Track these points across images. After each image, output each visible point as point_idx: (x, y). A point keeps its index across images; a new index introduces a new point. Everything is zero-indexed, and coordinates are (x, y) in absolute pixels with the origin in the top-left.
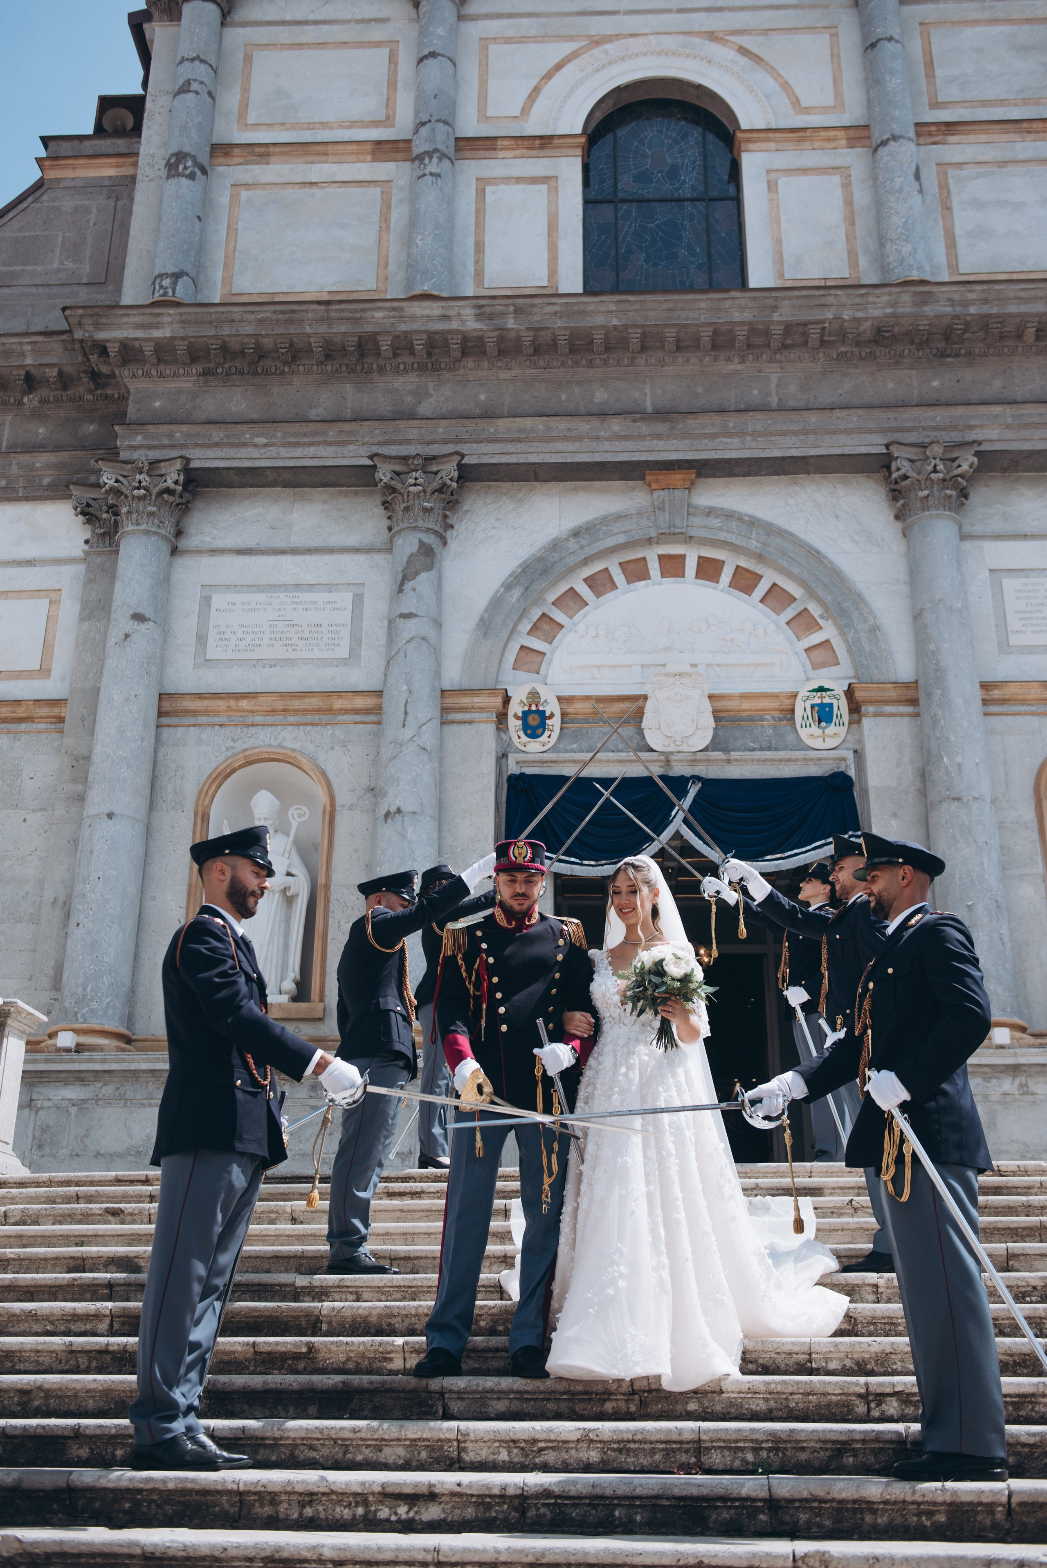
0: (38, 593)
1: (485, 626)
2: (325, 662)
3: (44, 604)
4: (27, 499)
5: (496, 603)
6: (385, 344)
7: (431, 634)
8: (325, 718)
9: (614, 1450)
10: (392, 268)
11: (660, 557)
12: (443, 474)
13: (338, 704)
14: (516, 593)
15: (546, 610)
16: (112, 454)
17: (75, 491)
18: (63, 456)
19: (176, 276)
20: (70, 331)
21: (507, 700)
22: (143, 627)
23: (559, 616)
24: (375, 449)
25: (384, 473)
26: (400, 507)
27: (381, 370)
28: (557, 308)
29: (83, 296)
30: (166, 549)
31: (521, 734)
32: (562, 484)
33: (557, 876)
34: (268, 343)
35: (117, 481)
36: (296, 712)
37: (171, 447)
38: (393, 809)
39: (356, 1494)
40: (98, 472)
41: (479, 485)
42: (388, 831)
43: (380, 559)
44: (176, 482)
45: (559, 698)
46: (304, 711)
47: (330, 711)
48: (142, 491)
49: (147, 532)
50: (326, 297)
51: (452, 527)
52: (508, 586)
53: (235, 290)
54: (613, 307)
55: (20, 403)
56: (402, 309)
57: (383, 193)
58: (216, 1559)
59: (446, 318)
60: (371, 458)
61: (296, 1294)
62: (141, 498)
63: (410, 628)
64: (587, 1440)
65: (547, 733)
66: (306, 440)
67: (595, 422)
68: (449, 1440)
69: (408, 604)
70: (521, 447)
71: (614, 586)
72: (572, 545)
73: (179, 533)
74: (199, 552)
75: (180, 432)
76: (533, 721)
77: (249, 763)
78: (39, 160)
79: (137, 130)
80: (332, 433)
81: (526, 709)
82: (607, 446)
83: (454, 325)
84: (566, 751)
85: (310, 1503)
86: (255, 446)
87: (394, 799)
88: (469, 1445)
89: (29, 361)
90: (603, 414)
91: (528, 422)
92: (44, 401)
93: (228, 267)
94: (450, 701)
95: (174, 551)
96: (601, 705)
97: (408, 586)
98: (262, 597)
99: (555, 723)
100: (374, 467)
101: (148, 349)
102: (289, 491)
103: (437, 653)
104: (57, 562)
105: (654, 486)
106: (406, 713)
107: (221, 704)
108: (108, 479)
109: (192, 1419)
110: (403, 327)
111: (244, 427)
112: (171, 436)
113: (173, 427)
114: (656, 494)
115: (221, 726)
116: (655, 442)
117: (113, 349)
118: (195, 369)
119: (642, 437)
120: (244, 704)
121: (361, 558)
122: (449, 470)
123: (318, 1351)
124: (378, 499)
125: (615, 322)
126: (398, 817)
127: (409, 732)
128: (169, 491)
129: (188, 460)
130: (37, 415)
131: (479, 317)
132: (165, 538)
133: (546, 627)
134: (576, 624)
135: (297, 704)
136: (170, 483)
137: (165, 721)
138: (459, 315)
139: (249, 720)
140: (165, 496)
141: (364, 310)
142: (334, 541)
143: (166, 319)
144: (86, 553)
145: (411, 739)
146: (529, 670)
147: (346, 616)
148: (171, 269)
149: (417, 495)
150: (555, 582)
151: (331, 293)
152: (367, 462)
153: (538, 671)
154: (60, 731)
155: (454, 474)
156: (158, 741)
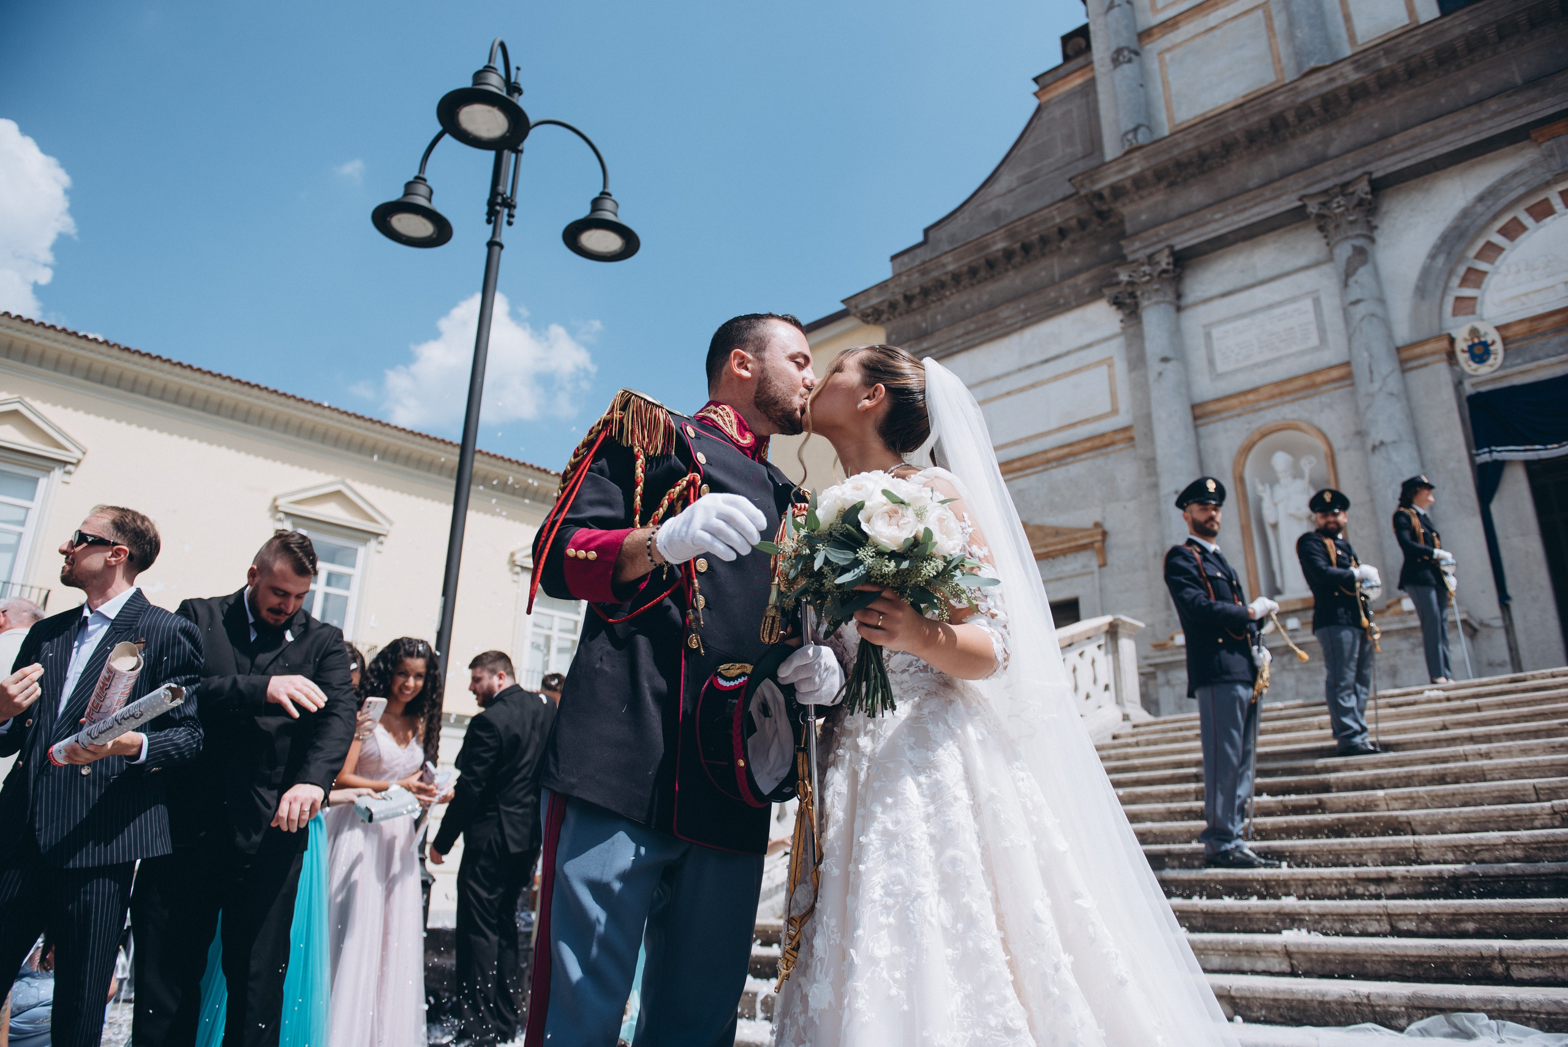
0: (1099, 363)
1: (1421, 291)
2: (1303, 353)
3: (1104, 369)
4: (1079, 305)
5: (1426, 272)
6: (1291, 117)
7: (1378, 310)
8: (1311, 391)
9: (1533, 849)
10: (1284, 61)
11: (1562, 193)
12: (1358, 192)
13: (1319, 379)
14: (1441, 260)
15: (1470, 264)
16: (1121, 260)
17: (1106, 291)
18: (1094, 272)
19: (1135, 130)
20: (1077, 193)
21: (1452, 341)
22: (1169, 366)
23: (1482, 266)
24: (1302, 192)
25: (1313, 208)
26: (1331, 227)
27: (1293, 136)
28: (1418, 38)
29: (1082, 166)
30: (1172, 309)
31: (1471, 363)
32: (1459, 166)
33: (1528, 465)
34: (1206, 149)
35: (1130, 276)
36: (1289, 393)
37: (1159, 242)
38: (1377, 443)
39: (1338, 880)
40: (1116, 275)
41: (1389, 190)
42: (1377, 459)
43: (1326, 268)
44: (1168, 264)
45: (1498, 328)
46: (1295, 391)
47: (1314, 385)
48: (1147, 278)
49: (1157, 303)
50: (1241, 101)
51: (1376, 227)
52: (1433, 256)
53: (1177, 122)
54: (1465, 18)
55: (1059, 248)
56: (1295, 88)
57: (1264, 12)
58: (1245, 914)
59: (1331, 80)
60: (1300, 199)
62: (1148, 282)
63: (1360, 310)
64: (1510, 842)
65: (1492, 357)
66: (1251, 204)
67: (1475, 110)
68: (1408, 848)
69: (1355, 293)
70: (1416, 150)
71: (1524, 229)
72: (1480, 208)
73: (1179, 296)
74: (1195, 304)
75: (1162, 230)
76: (1478, 351)
77: (1263, 436)
78: (1036, 94)
79: (1088, 47)
80: (1268, 192)
81: (1470, 343)
82: (1489, 124)
83: (1340, 82)
84: (1512, 366)
85: (1310, 885)
86: (1216, 221)
87: (1378, 434)
88: (1424, 851)
89: (1058, 220)
90: (1480, 101)
91: (1417, 130)
92: (1074, 242)
93: (1169, 109)
94: (1406, 354)
95: (1179, 309)
96: (1535, 323)
97: (1351, 281)
98: (1246, 321)
99: (1498, 347)
100: (1304, 206)
101: (1128, 184)
102: (1248, 243)
103: (1386, 324)
104: (1107, 339)
105: (1540, 140)
106: (1371, 372)
107: (1234, 402)
108: (1124, 277)
109: (1239, 842)
110: (1301, 100)
111: (1203, 212)
112: (1157, 235)
113: (1158, 229)
114: (1543, 146)
115: (1239, 415)
116: (1531, 106)
117: (1106, 193)
118: (1162, 185)
119: (1519, 106)
120: (1251, 397)
121: (1312, 273)
122: (1363, 187)
123: (1325, 803)
124: (1314, 226)
125: (1471, 28)
126: (1383, 448)
127: (1376, 385)
128: (1165, 271)
129: (1171, 247)
130: (1072, 252)
131: (1357, 69)
132: (1170, 303)
133: (1472, 277)
134: (1497, 268)
135: (1289, 387)
136: (1164, 266)
137: (1199, 422)
138: (1341, 74)
139: (1257, 406)
140: (1164, 276)
141: (1268, 100)
142: (1288, 266)
143: (1135, 160)
144: (1123, 328)
145: (1380, 389)
146: (1466, 314)
147: (1311, 316)
148: (1131, 126)
149: (1342, 214)
150: (1472, 242)
151: (1244, 97)
152: (1299, 203)
153: (1473, 313)
154: (1133, 446)
155: (1368, 189)
156: (1197, 436)
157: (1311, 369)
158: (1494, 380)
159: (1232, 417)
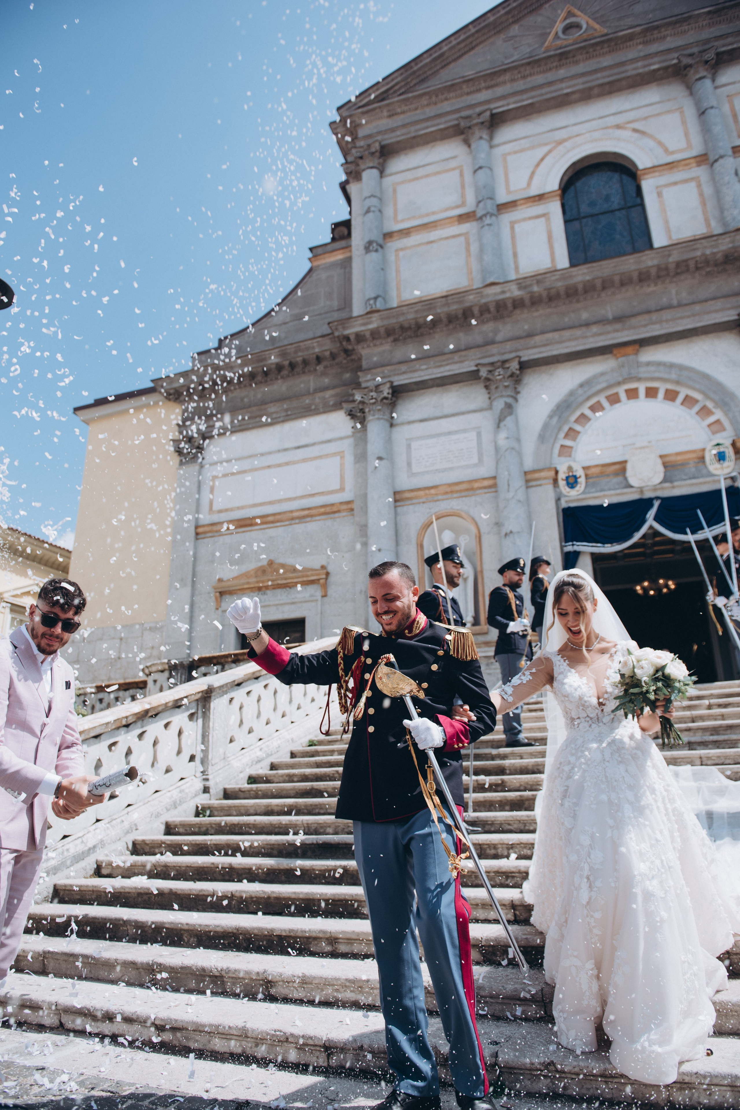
0: (334, 454)
1: (542, 438)
2: (467, 467)
3: (338, 458)
4: (325, 412)
5: (546, 426)
7: (517, 446)
8: (471, 493)
10: (475, 273)
11: (626, 390)
12: (512, 368)
13: (476, 485)
14: (555, 420)
15: (571, 425)
16: (358, 385)
17: (345, 405)
18: (337, 390)
19: (376, 298)
20: (332, 333)
21: (557, 472)
22: (383, 462)
23: (578, 428)
24: (478, 362)
25: (483, 373)
26: (493, 387)
28: (556, 277)
29: (336, 316)
30: (387, 425)
31: (566, 487)
32: (571, 363)
33: (593, 555)
35: (362, 397)
36: (457, 492)
38: (508, 532)
40: (353, 395)
41: (530, 370)
42: (507, 542)
43: (487, 414)
44: (388, 394)
45: (584, 468)
46: (460, 491)
47: (472, 489)
48: (374, 401)
49: (378, 419)
50: (445, 294)
51: (519, 392)
52: (551, 417)
53: (403, 299)
54: (585, 271)
55: (315, 370)
56: (482, 292)
57: (465, 239)
59: (503, 292)
60: (477, 366)
61: (493, 758)
62: (374, 404)
63: (505, 444)
65: (579, 486)
66: (445, 363)
67: (584, 329)
69: (503, 433)
70: (548, 348)
71: (603, 408)
72: (580, 391)
73: (392, 417)
74: (402, 424)
75: (386, 370)
76: (571, 480)
77: (439, 518)
78: (310, 259)
79: (349, 235)
80: (456, 358)
81: (567, 475)
82: (591, 340)
83: (508, 295)
84: (589, 493)
86: (422, 370)
87: (509, 526)
89: (317, 350)
90: (587, 325)
91: (550, 335)
92: (326, 367)
93: (398, 289)
94: (529, 477)
95: (392, 425)
96: (605, 468)
97: (502, 424)
98: (434, 440)
99: (582, 480)
100: (479, 370)
101: (368, 334)
102: (440, 388)
103: (520, 454)
104: (341, 439)
105: (618, 356)
106: (509, 485)
107: (421, 493)
108: (358, 397)
110: (484, 301)
111: (416, 363)
112: (383, 372)
113: (384, 368)
114: (620, 359)
115: (424, 503)
116: (616, 334)
117: (352, 338)
118: (391, 339)
119: (609, 333)
120: (433, 491)
121: (477, 415)
122: (514, 366)
124: (482, 385)
125: (588, 278)
126: (511, 535)
127: (511, 494)
128: (385, 398)
129: (392, 382)
130: (324, 374)
131: (519, 288)
132: (386, 420)
133: (572, 433)
134: (587, 430)
135: (457, 488)
136: (385, 394)
137: (398, 504)
138: (510, 290)
139: (436, 498)
140: (385, 401)
142: (464, 409)
143: (374, 319)
144: (353, 433)
145: (513, 497)
146: (566, 456)
147: (474, 443)
148: (373, 295)
149: (501, 380)
150: (573, 411)
151: (447, 291)
152: (475, 368)
153: (570, 456)
154: (353, 515)
155: (518, 367)
156: (396, 514)
157: (472, 479)
158: (578, 500)
159: (419, 503)
